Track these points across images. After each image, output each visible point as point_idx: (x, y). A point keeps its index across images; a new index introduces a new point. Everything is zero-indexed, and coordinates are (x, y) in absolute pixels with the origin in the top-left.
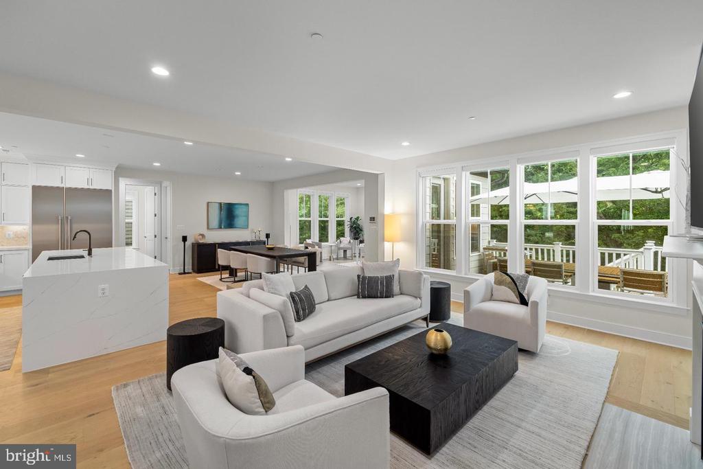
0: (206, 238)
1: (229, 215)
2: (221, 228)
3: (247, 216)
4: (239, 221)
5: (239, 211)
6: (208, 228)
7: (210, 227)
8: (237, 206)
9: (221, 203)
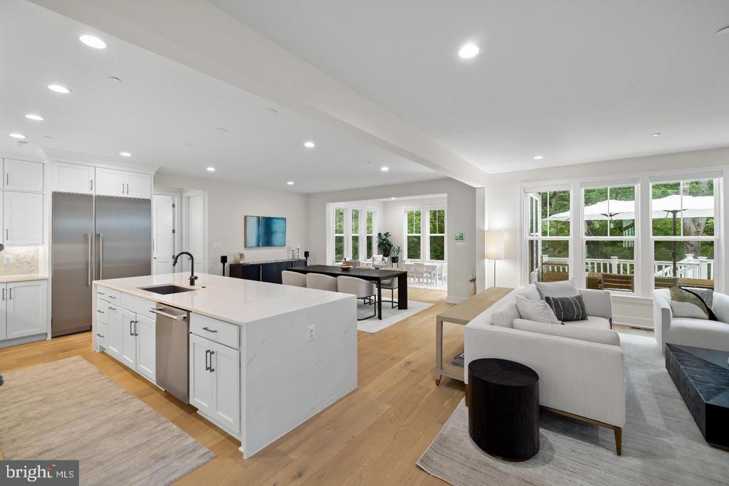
0: (245, 257)
1: (267, 231)
2: (259, 246)
3: (284, 232)
4: (277, 238)
5: (277, 226)
6: (245, 246)
7: (248, 245)
8: (275, 221)
9: (259, 217)
